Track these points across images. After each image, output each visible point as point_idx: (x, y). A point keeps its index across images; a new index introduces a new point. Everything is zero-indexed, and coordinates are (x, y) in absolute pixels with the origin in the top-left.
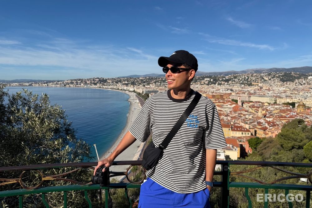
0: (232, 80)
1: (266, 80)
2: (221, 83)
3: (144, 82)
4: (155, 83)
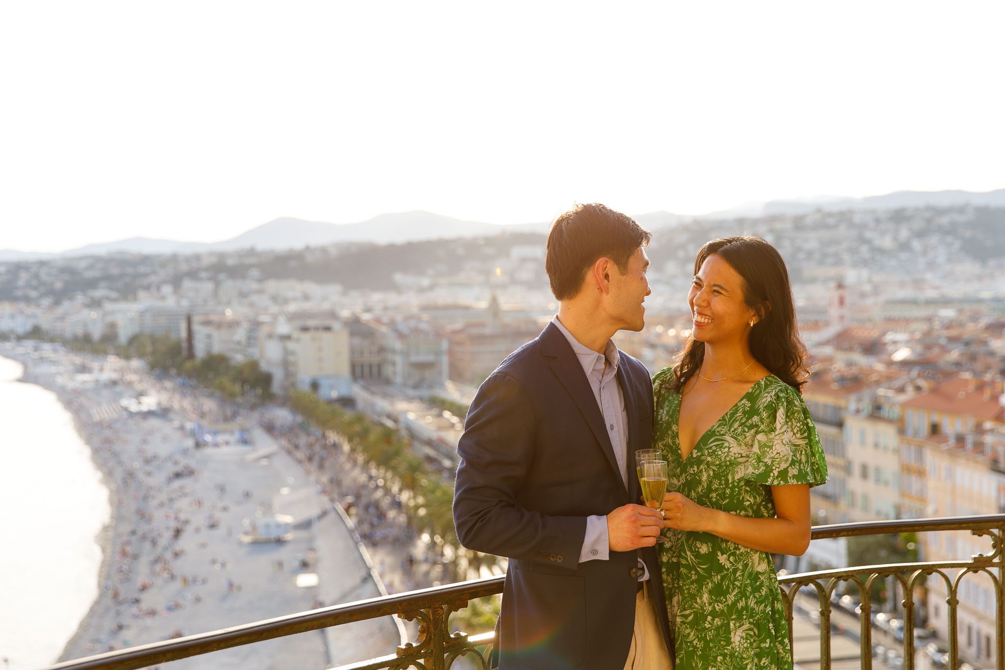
1: (881, 251)
3: (92, 284)
4: (176, 282)
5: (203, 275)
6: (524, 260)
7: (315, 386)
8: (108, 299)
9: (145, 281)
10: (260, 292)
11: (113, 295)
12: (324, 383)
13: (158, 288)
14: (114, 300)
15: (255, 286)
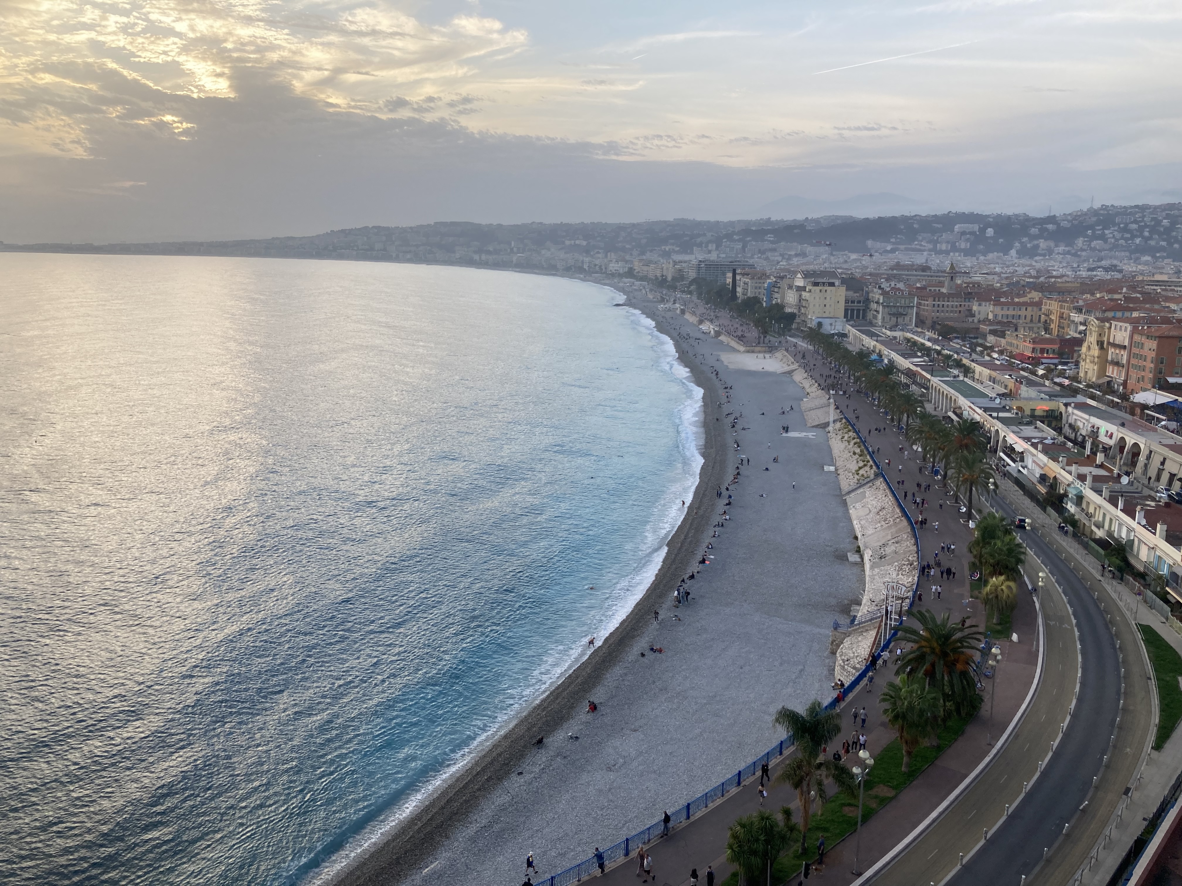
0: (1089, 231)
2: (1037, 247)
3: (664, 241)
4: (718, 242)
5: (736, 237)
6: (963, 233)
7: (820, 324)
8: (674, 251)
9: (699, 240)
10: (774, 250)
11: (678, 249)
12: (826, 322)
13: (707, 246)
14: (678, 252)
15: (771, 246)
